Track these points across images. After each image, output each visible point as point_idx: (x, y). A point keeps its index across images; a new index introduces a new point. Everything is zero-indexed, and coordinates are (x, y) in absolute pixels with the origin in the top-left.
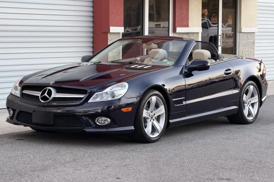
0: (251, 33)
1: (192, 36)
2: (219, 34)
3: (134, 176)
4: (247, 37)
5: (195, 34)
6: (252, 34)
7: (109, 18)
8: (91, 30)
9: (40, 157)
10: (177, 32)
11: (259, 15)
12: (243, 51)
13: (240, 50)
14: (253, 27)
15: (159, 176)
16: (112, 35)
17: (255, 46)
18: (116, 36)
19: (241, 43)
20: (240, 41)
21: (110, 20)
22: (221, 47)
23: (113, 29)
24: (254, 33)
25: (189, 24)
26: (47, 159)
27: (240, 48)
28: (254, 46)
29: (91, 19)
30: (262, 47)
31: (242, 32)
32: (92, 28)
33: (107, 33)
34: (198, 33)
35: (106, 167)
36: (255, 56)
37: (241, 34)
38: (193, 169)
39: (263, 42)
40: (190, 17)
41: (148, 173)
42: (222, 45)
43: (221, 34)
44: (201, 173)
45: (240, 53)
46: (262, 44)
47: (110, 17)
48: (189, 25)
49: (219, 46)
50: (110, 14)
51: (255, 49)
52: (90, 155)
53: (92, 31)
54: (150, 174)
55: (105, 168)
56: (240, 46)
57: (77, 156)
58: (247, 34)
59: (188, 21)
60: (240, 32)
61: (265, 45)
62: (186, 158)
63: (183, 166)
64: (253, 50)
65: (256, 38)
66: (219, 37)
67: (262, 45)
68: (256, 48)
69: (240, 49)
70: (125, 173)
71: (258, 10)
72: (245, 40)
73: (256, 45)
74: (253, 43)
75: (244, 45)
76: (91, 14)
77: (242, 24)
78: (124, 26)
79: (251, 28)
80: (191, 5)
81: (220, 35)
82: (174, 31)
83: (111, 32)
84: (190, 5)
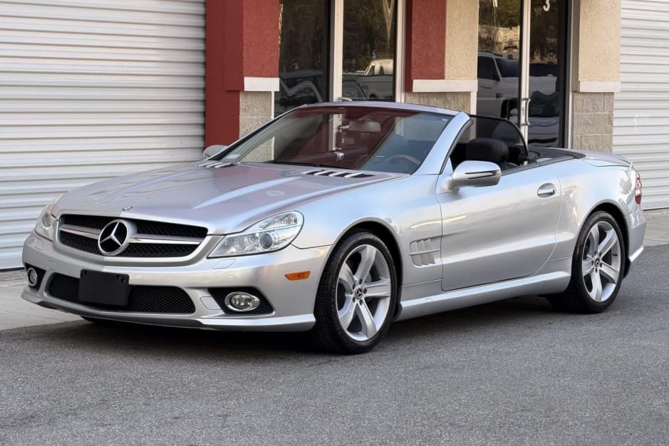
0: (604, 93)
1: (452, 102)
2: (523, 96)
3: (234, 440)
4: (594, 104)
5: (460, 96)
6: (607, 97)
7: (242, 57)
8: (200, 83)
9: (25, 393)
10: (415, 90)
11: (623, 50)
12: (583, 138)
13: (575, 136)
14: (609, 79)
15: (293, 441)
16: (250, 97)
17: (614, 125)
18: (259, 100)
19: (578, 117)
20: (575, 114)
21: (244, 60)
22: (527, 127)
23: (251, 84)
24: (613, 93)
25: (446, 70)
26: (41, 397)
27: (575, 129)
28: (612, 124)
29: (200, 58)
30: (635, 129)
31: (581, 91)
32: (202, 79)
33: (238, 92)
34: (468, 94)
35: (176, 418)
36: (614, 150)
37: (578, 97)
38: (380, 427)
39: (637, 115)
40: (447, 55)
41: (269, 435)
42: (529, 123)
43: (527, 97)
44: (397, 436)
45: (576, 143)
46: (635, 120)
47: (245, 55)
48: (446, 74)
49: (523, 125)
50: (245, 48)
51: (614, 134)
52: (146, 389)
53: (202, 86)
54: (273, 438)
55: (173, 421)
56: (575, 124)
57: (114, 391)
58: (593, 97)
59: (443, 63)
60: (576, 91)
61: (642, 122)
62: (374, 398)
63: (361, 418)
64: (608, 135)
65: (616, 105)
66: (523, 104)
67: (635, 122)
68: (615, 131)
69: (575, 132)
70: (213, 434)
71: (622, 37)
72: (587, 111)
73: (615, 123)
74: (609, 118)
75: (587, 124)
76: (201, 46)
77: (580, 73)
78: (279, 77)
79: (602, 81)
80: (450, 26)
81: (526, 99)
82: (408, 87)
83: (245, 90)
84: (448, 25)
